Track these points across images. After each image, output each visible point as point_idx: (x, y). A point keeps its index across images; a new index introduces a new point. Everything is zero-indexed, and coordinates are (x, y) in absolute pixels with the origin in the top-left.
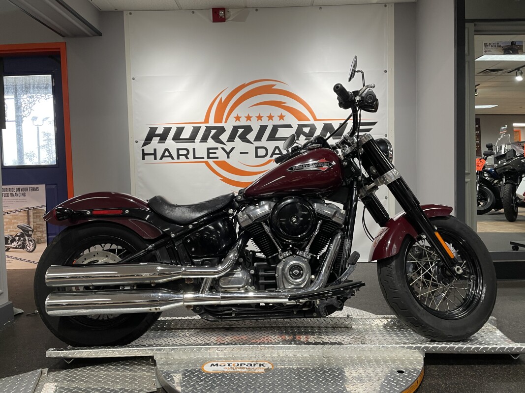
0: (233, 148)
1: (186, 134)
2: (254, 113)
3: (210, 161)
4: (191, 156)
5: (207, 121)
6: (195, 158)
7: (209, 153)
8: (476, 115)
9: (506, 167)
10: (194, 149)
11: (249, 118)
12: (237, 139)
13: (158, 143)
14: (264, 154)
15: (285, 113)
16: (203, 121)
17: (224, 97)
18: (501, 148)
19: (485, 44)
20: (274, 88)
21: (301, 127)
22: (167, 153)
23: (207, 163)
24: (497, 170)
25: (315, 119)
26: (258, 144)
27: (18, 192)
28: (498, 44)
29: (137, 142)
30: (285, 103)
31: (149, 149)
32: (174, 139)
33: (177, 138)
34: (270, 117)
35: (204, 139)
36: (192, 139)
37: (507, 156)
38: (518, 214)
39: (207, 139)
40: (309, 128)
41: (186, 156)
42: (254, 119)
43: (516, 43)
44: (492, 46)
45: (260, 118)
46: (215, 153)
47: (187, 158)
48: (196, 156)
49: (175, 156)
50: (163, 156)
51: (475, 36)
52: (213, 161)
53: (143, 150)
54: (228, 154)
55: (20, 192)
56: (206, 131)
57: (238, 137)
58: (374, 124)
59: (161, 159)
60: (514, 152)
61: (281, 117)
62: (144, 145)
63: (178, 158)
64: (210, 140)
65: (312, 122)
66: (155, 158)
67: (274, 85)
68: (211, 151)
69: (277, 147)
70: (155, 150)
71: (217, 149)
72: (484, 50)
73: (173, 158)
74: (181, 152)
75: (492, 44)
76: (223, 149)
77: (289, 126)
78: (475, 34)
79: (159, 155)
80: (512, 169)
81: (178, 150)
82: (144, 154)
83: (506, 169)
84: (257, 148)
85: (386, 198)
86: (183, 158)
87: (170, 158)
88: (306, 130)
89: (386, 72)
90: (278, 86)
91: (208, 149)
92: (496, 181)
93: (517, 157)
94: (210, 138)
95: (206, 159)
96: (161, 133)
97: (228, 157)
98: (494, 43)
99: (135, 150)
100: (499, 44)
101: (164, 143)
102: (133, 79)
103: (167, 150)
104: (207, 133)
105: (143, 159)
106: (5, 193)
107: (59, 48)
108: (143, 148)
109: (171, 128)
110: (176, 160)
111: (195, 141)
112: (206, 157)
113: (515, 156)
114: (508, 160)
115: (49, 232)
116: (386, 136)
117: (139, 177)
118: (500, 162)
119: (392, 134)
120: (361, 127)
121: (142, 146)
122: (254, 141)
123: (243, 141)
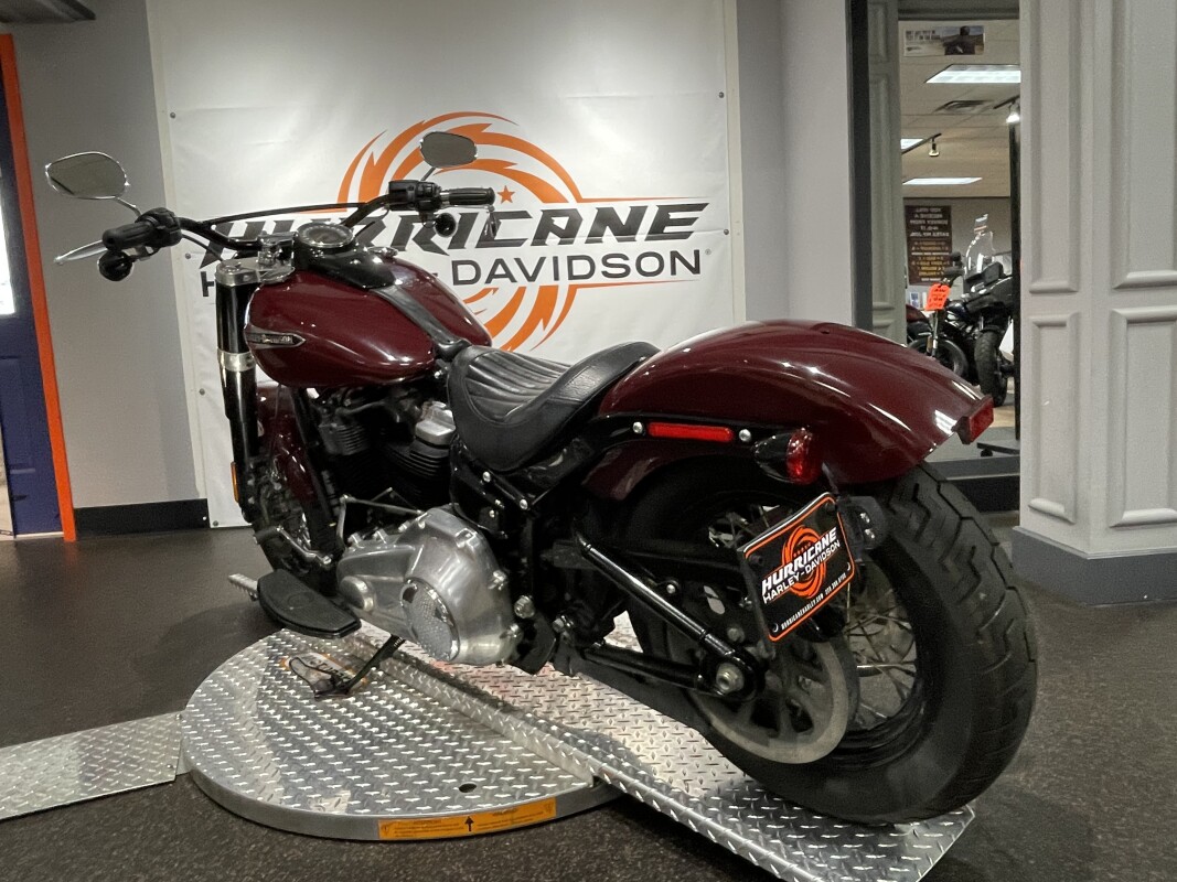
9: (985, 298)
12: (411, 245)
14: (473, 277)
15: (513, 185)
17: (377, 151)
18: (974, 263)
19: (908, 33)
20: (486, 131)
21: (548, 216)
24: (968, 306)
25: (579, 199)
26: (457, 254)
28: (934, 32)
29: (188, 257)
30: (512, 164)
37: (987, 275)
38: (1007, 391)
40: (567, 218)
43: (972, 30)
44: (922, 38)
51: (900, 22)
53: (204, 275)
57: (414, 239)
58: (700, 207)
60: (1001, 267)
61: (507, 195)
65: (571, 204)
67: (488, 125)
69: (499, 262)
72: (906, 46)
75: (922, 34)
77: (524, 215)
78: (900, 19)
80: (996, 304)
82: (206, 285)
83: (984, 302)
84: (455, 264)
88: (561, 222)
89: (722, 95)
90: (495, 128)
92: (969, 329)
93: (1005, 277)
98: (924, 32)
99: (185, 275)
100: (937, 34)
102: (173, 116)
105: (205, 294)
108: (203, 269)
109: (263, 223)
113: (1002, 276)
114: (987, 285)
115: (11, 462)
116: (727, 233)
117: (200, 335)
118: (973, 290)
119: (738, 229)
120: (673, 216)
121: (202, 267)
122: (449, 248)
123: (425, 250)
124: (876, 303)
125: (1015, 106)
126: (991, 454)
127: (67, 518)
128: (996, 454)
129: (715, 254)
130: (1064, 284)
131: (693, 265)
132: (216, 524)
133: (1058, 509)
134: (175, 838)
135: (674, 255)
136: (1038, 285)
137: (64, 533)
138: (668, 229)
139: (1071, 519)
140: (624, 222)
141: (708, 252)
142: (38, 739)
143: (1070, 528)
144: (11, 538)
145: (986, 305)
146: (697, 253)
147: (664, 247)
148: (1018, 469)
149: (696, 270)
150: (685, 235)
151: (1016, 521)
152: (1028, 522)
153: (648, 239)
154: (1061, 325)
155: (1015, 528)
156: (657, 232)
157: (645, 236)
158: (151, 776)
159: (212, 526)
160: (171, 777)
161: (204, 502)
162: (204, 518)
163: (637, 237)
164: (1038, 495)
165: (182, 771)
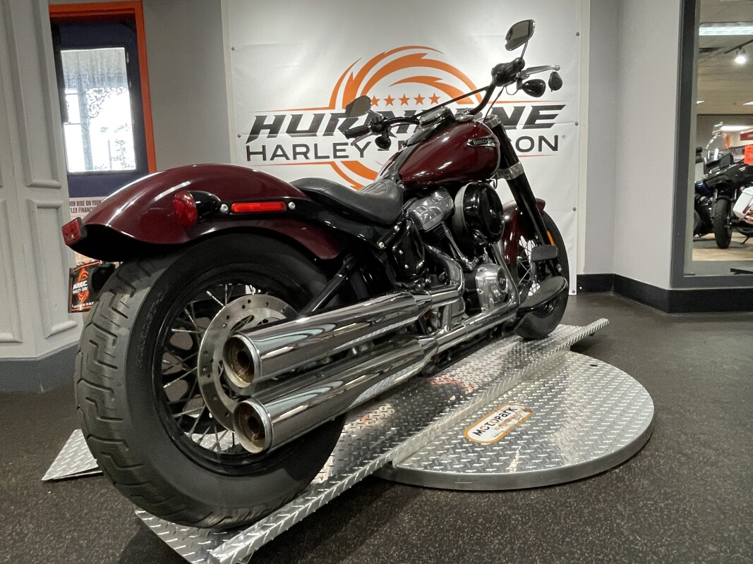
0: (368, 144)
1: (304, 125)
2: (397, 94)
3: (338, 161)
4: (311, 154)
5: (332, 106)
6: (317, 157)
7: (335, 151)
9: (720, 177)
10: (316, 146)
11: (389, 101)
13: (268, 137)
15: (439, 93)
16: (328, 106)
17: (355, 71)
18: (712, 154)
20: (423, 58)
22: (279, 152)
23: (333, 164)
24: (707, 182)
27: (89, 207)
29: (239, 136)
30: (440, 79)
31: (255, 146)
32: (289, 131)
33: (292, 130)
34: (419, 100)
35: (329, 131)
36: (313, 131)
37: (722, 163)
38: (732, 240)
39: (333, 131)
41: (305, 154)
42: (397, 102)
45: (404, 100)
46: (344, 150)
47: (307, 158)
48: (319, 155)
49: (290, 155)
50: (275, 155)
52: (342, 162)
53: (248, 147)
54: (362, 151)
55: (92, 206)
56: (331, 120)
58: (560, 107)
59: (272, 159)
60: (732, 157)
61: (434, 100)
62: (249, 140)
63: (295, 158)
64: (337, 132)
65: (475, 106)
66: (264, 159)
67: (425, 54)
68: (338, 147)
70: (264, 147)
71: (346, 144)
73: (288, 158)
74: (299, 150)
79: (269, 154)
80: (729, 181)
81: (295, 146)
82: (249, 154)
83: (718, 180)
85: (574, 210)
86: (301, 158)
87: (284, 158)
89: (578, 34)
90: (430, 56)
91: (335, 145)
93: (734, 163)
94: (337, 129)
95: (332, 159)
96: (271, 123)
97: (362, 156)
99: (238, 147)
101: (276, 137)
102: (233, 49)
103: (279, 147)
104: (333, 123)
105: (249, 159)
106: (73, 207)
107: (133, 9)
108: (248, 144)
109: (285, 116)
110: (292, 161)
111: (317, 134)
112: (332, 156)
113: (732, 162)
114: (722, 169)
116: (577, 124)
118: (710, 172)
119: (584, 122)
120: (542, 113)
121: (247, 142)
122: (397, 132)
125: (742, 50)
129: (568, 138)
131: (554, 145)
135: (542, 138)
138: (538, 122)
140: (509, 116)
141: (564, 137)
145: (720, 182)
146: (556, 137)
147: (535, 133)
149: (555, 148)
150: (549, 126)
153: (524, 128)
156: (531, 123)
157: (522, 126)
163: (518, 126)
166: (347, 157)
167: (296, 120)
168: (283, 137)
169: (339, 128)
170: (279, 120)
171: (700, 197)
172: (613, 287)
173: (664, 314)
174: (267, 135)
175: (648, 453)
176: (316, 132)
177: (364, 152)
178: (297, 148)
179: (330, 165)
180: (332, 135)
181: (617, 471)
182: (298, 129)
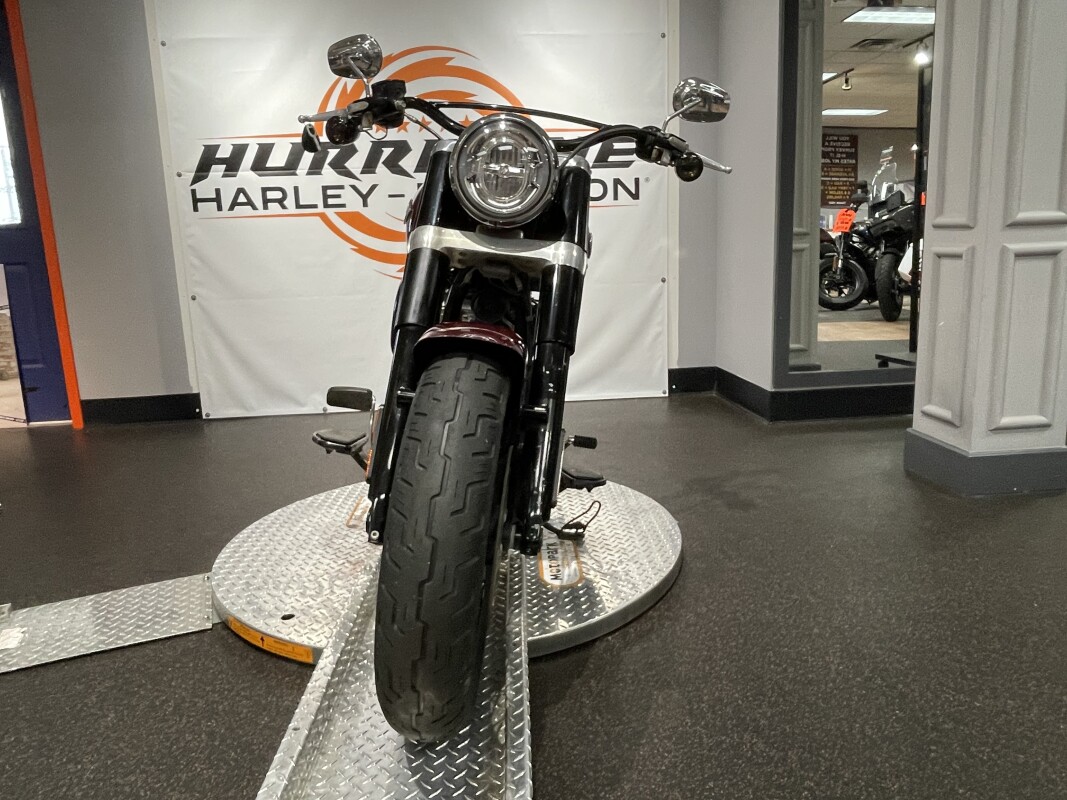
0: (373, 187)
1: (277, 159)
3: (330, 213)
4: (290, 202)
6: (298, 206)
7: (326, 197)
8: (824, 127)
9: (891, 222)
10: (296, 189)
11: (402, 125)
12: (381, 168)
13: (224, 176)
15: (473, 115)
18: (879, 191)
20: (449, 64)
22: (241, 198)
23: (323, 217)
24: (872, 231)
29: (179, 175)
30: (473, 95)
31: (205, 189)
32: (254, 169)
33: (259, 166)
35: (316, 168)
36: (291, 167)
37: (890, 204)
38: (904, 308)
39: (322, 168)
41: (281, 202)
42: (413, 128)
45: (424, 125)
46: (338, 196)
47: (284, 207)
48: (301, 203)
49: (259, 203)
50: (234, 204)
52: (337, 213)
53: (194, 192)
54: (365, 198)
57: (383, 163)
59: (231, 208)
60: (903, 195)
62: (196, 180)
63: (265, 207)
64: (327, 169)
66: (220, 208)
67: (451, 59)
68: (330, 192)
70: (218, 191)
71: (341, 187)
73: (254, 208)
74: (270, 195)
76: (354, 187)
79: (226, 202)
80: (895, 229)
81: (265, 190)
82: (196, 201)
83: (886, 227)
85: (663, 281)
86: (274, 207)
87: (249, 207)
89: (663, 36)
90: (458, 61)
91: (325, 189)
92: (871, 250)
93: (906, 204)
94: (326, 166)
95: (321, 209)
96: (227, 155)
97: (365, 204)
99: (178, 191)
101: (235, 176)
102: (163, 44)
103: (241, 191)
104: (321, 156)
105: (196, 209)
108: (193, 187)
109: (247, 145)
110: (261, 211)
111: (298, 172)
112: (320, 204)
113: (904, 203)
114: (890, 211)
115: (22, 357)
117: (189, 246)
118: (877, 215)
121: (192, 184)
122: (416, 171)
123: (393, 172)
124: (796, 229)
125: (923, 45)
126: (887, 365)
127: (75, 409)
128: (892, 365)
129: (653, 183)
130: (962, 220)
131: (634, 192)
132: (207, 415)
133: (946, 414)
134: (221, 672)
135: (617, 182)
136: (941, 220)
137: (74, 421)
138: (612, 158)
139: (957, 423)
141: (647, 180)
142: (92, 594)
143: (957, 431)
144: (25, 425)
145: (888, 230)
146: (637, 181)
147: (608, 175)
148: (913, 379)
149: (635, 196)
150: (626, 165)
151: (910, 423)
152: (920, 425)
153: (593, 166)
154: (958, 256)
155: (909, 430)
156: (601, 160)
157: (591, 164)
158: (192, 624)
159: (204, 417)
160: (209, 625)
161: (197, 396)
162: (197, 410)
164: (929, 402)
165: (217, 621)
166: (343, 206)
167: (265, 151)
168: (246, 176)
169: (330, 164)
170: (239, 151)
171: (868, 249)
172: (716, 385)
173: (765, 423)
174: (222, 173)
175: (655, 614)
176: (296, 169)
177: (369, 200)
178: (268, 193)
179: (318, 218)
180: (320, 174)
181: (610, 638)
182: (268, 165)
